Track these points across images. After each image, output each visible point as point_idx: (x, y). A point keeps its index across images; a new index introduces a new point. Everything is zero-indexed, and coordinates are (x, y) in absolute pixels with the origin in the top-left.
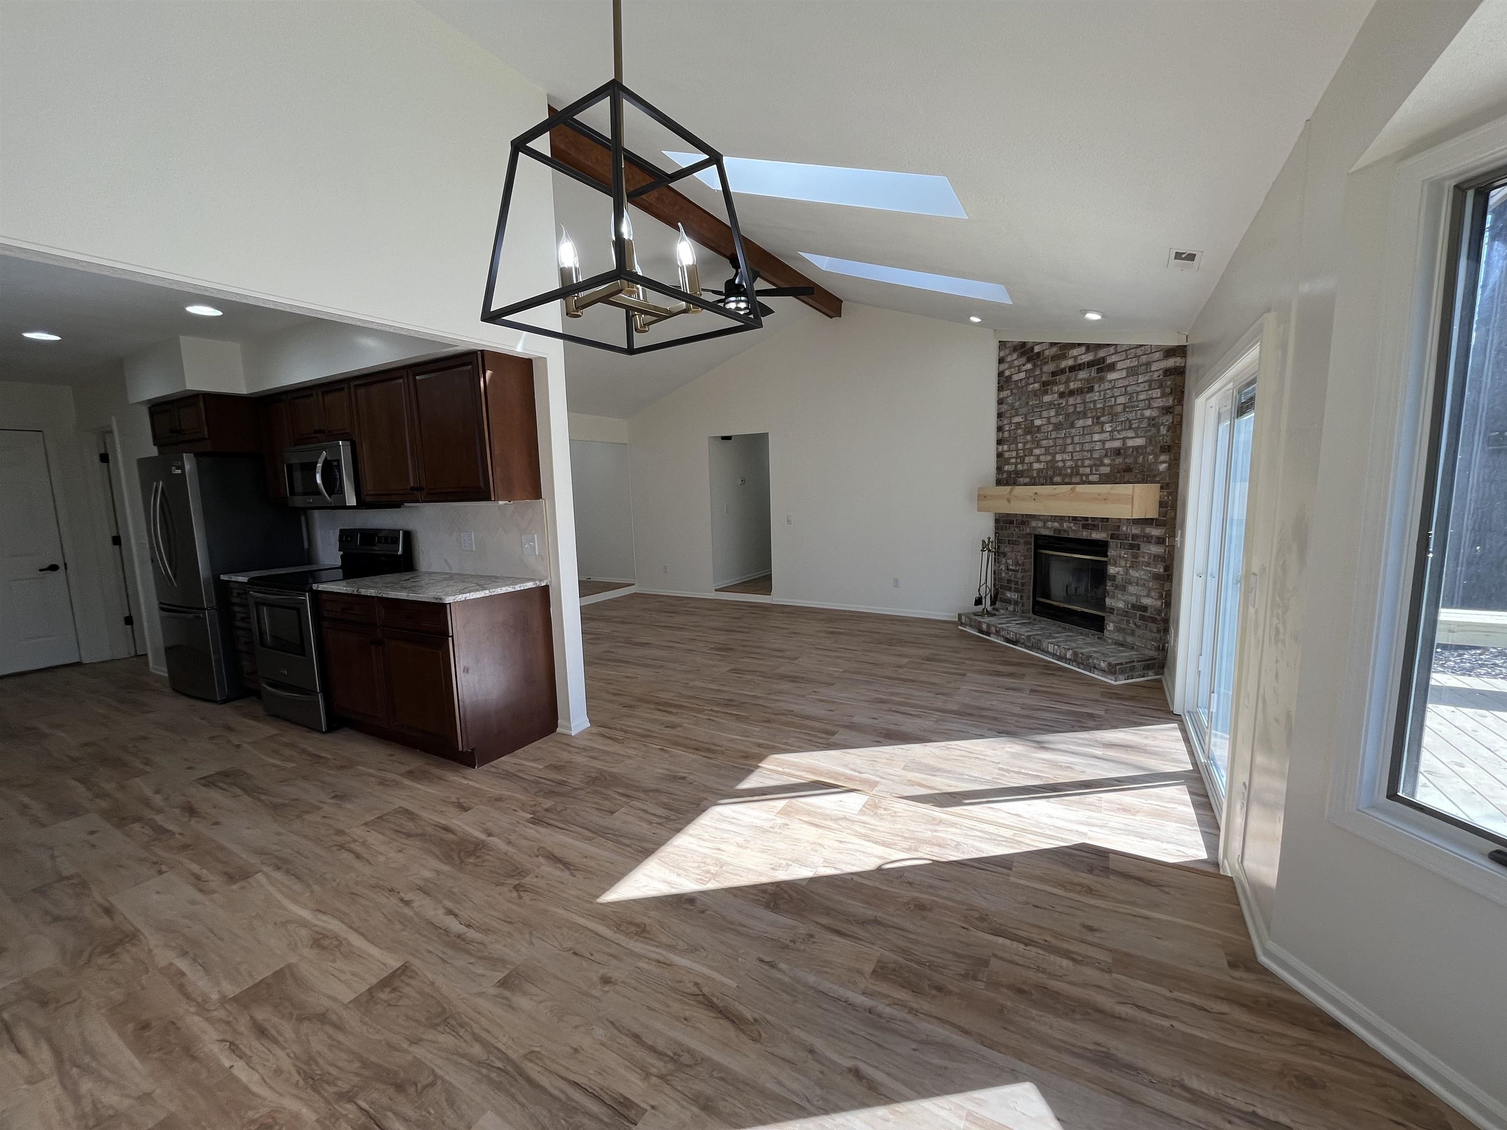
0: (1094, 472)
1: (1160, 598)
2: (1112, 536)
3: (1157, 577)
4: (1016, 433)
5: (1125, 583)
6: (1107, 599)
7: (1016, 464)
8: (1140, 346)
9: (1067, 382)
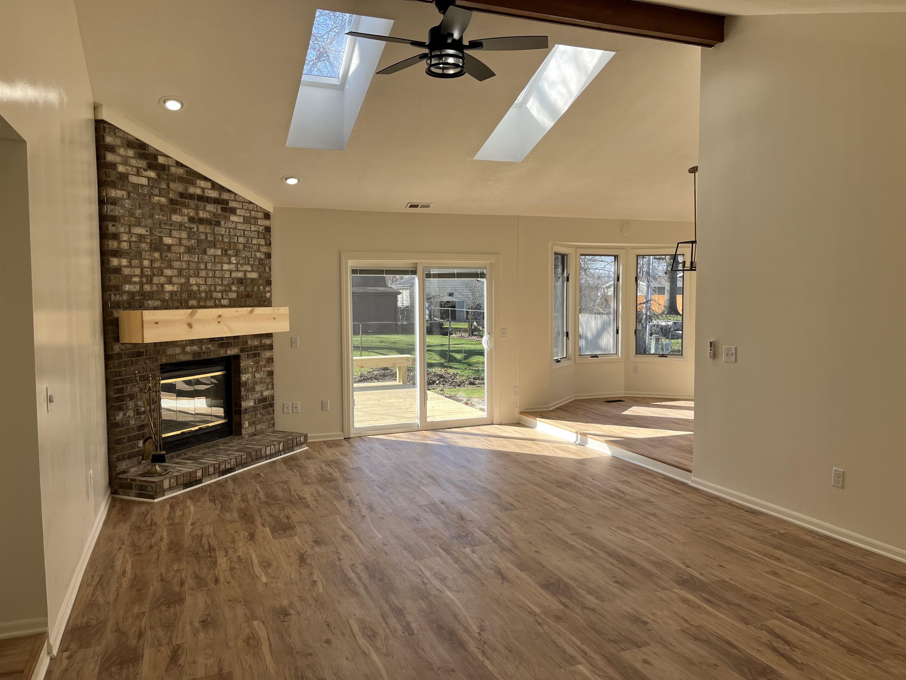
0: (225, 297)
1: (273, 388)
2: (242, 350)
3: (271, 374)
4: (138, 247)
5: (254, 385)
6: (241, 404)
7: (142, 284)
8: (250, 203)
9: (197, 209)
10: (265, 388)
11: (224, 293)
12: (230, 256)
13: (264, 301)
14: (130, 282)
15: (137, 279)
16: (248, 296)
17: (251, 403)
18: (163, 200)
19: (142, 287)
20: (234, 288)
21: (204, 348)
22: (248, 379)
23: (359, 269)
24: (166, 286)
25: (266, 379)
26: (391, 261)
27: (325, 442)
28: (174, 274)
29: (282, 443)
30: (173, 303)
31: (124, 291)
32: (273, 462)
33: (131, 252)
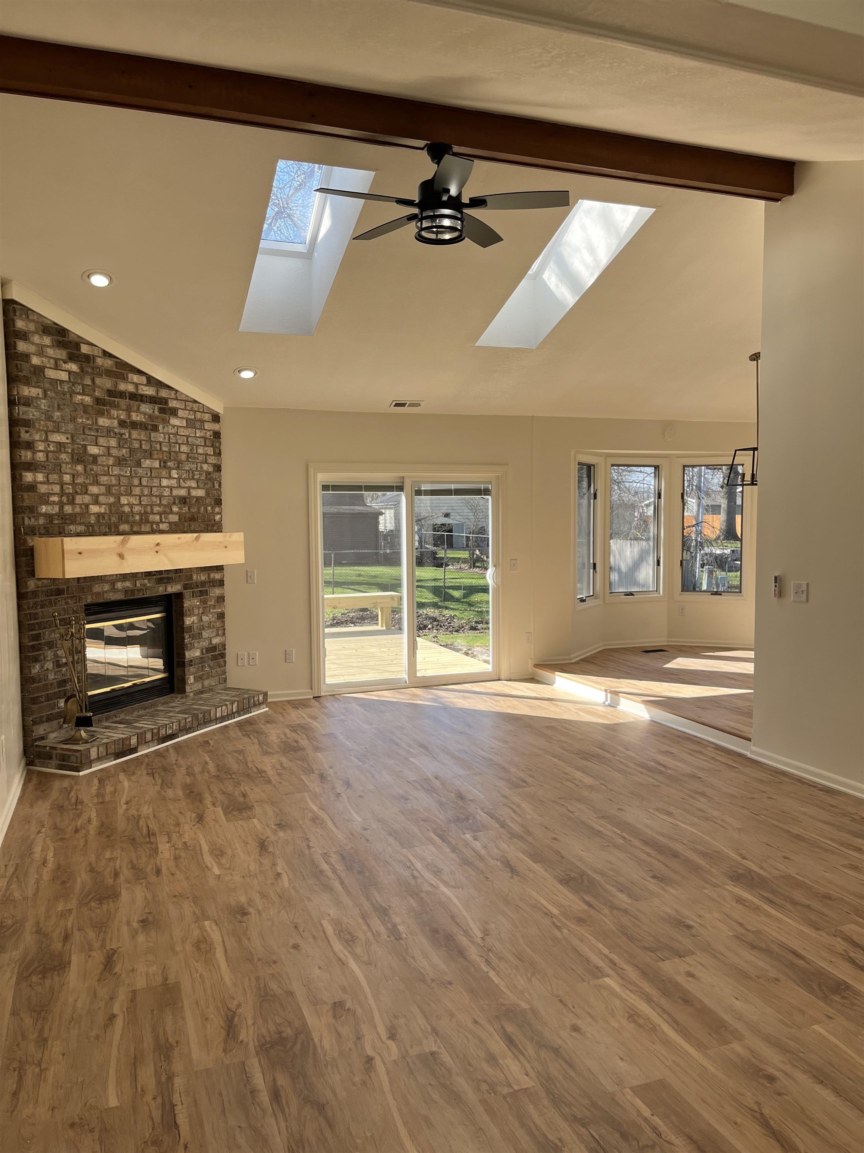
1: (224, 634)
2: (186, 587)
3: (221, 616)
4: (58, 458)
5: (200, 630)
6: (184, 654)
7: (61, 505)
8: (195, 401)
9: (129, 410)
10: (214, 634)
11: (163, 516)
12: (170, 469)
13: (213, 525)
14: (47, 503)
15: (55, 499)
16: (193, 519)
17: (198, 653)
18: (87, 399)
19: (61, 508)
20: (175, 509)
21: (138, 585)
22: (193, 622)
23: (331, 484)
24: (91, 506)
25: (215, 622)
26: (371, 474)
27: (288, 702)
28: (101, 493)
29: (236, 703)
30: (99, 528)
31: (41, 514)
32: (226, 726)
33: (48, 465)
